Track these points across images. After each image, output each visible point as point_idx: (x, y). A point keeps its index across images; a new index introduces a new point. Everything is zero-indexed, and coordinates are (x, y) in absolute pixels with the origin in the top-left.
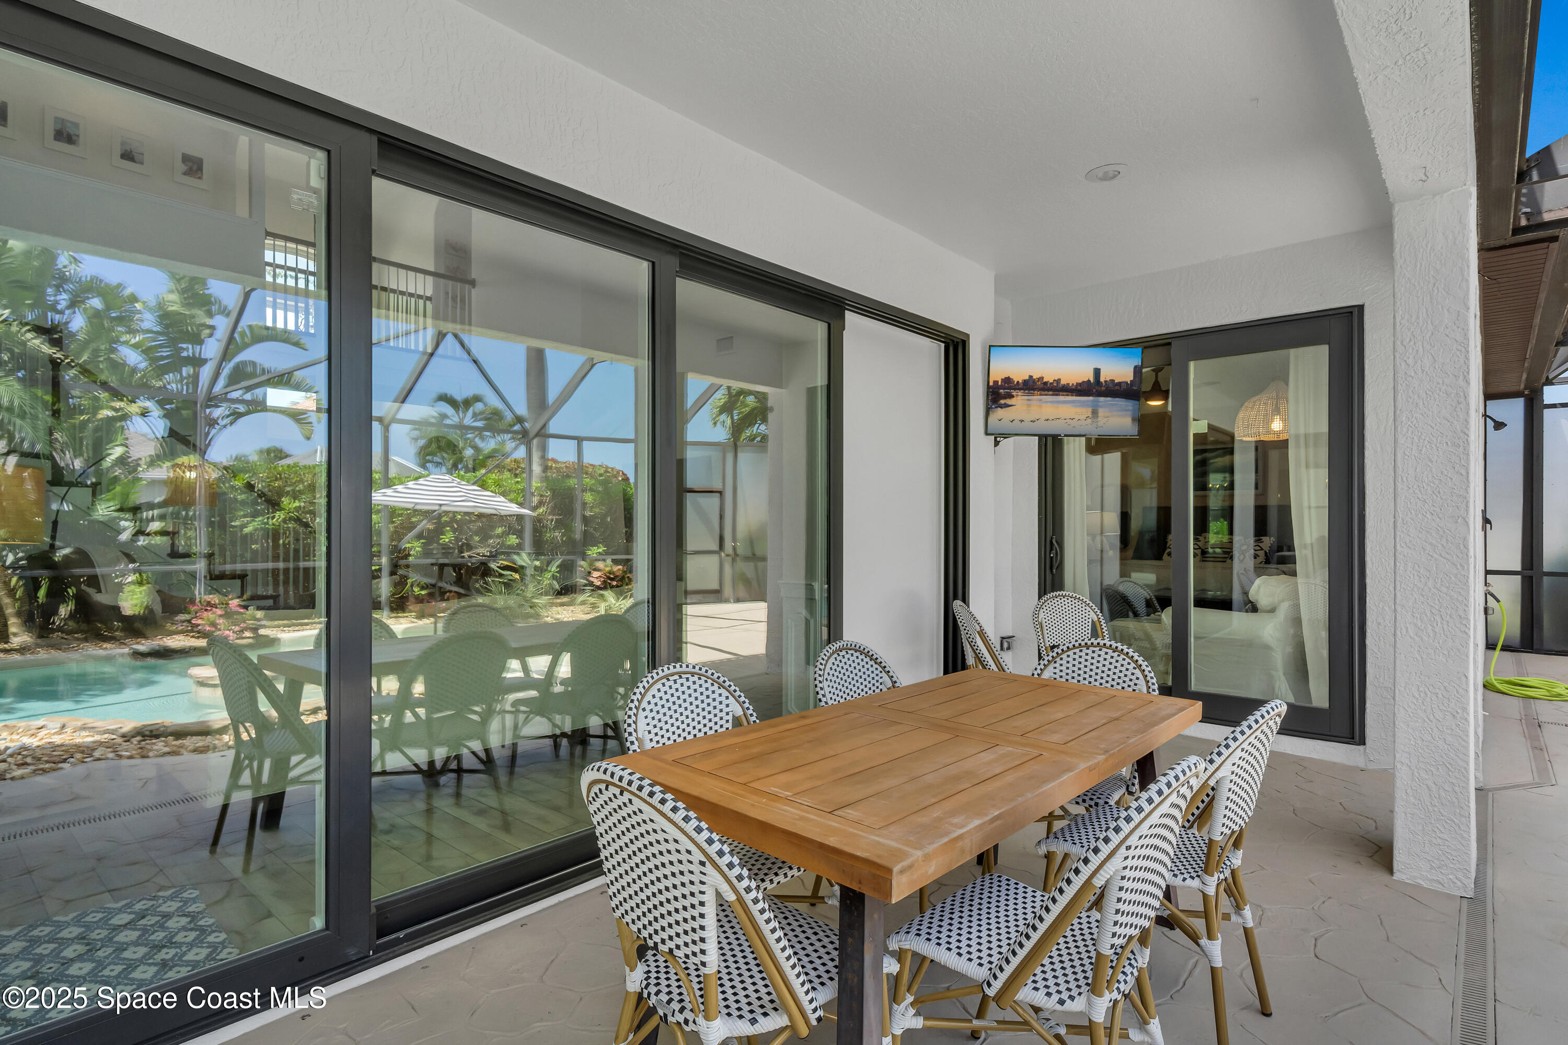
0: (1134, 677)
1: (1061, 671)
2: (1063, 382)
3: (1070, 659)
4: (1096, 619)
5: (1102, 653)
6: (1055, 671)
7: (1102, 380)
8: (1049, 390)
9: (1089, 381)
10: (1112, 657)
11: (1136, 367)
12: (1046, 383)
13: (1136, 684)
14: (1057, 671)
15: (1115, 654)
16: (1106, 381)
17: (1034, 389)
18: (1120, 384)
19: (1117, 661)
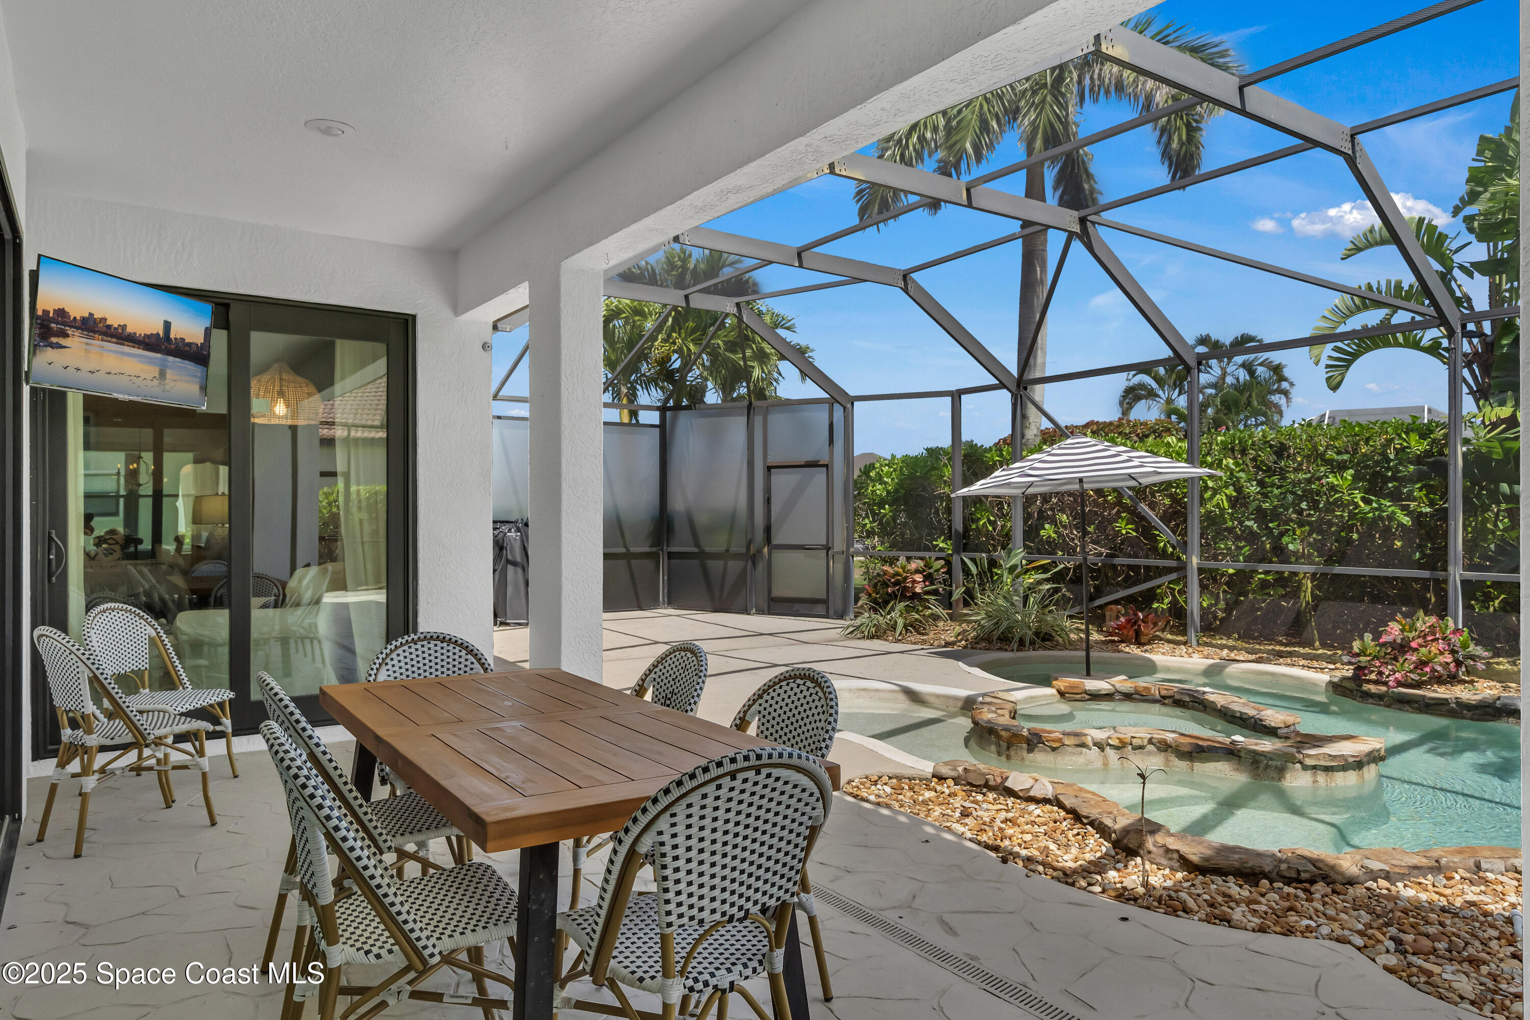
0: (468, 663)
1: (395, 672)
2: (129, 330)
3: (401, 658)
4: (154, 634)
5: (431, 646)
6: (389, 673)
7: (172, 336)
8: (112, 336)
9: (158, 334)
10: (442, 648)
11: (206, 329)
12: (109, 327)
13: (472, 669)
14: (390, 673)
15: (445, 645)
16: (176, 339)
17: (95, 332)
18: (190, 344)
19: (448, 651)
